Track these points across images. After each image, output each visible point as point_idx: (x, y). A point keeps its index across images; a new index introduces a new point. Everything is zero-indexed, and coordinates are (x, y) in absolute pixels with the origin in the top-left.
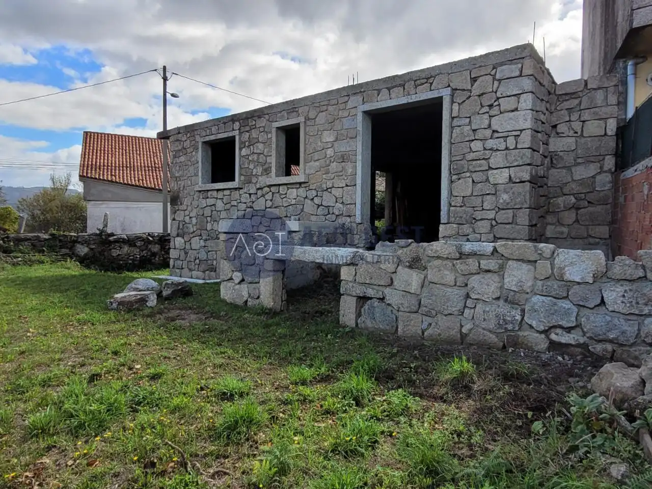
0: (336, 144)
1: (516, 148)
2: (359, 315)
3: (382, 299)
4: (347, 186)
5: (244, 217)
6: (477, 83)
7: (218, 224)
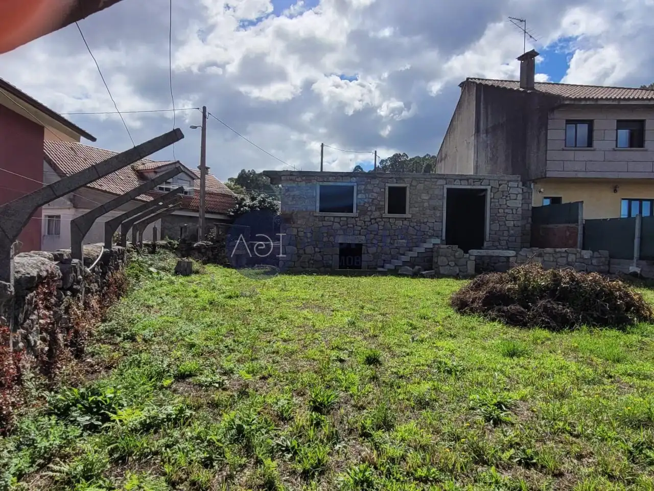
0: (430, 201)
1: (516, 214)
4: (437, 222)
5: (360, 234)
6: (501, 186)
7: (334, 238)
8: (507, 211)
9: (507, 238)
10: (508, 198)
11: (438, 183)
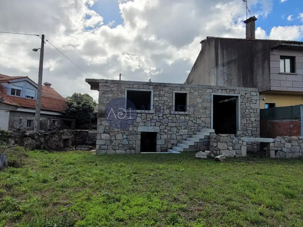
0: (203, 103)
1: (256, 113)
3: (281, 151)
5: (155, 126)
6: (247, 95)
7: (137, 128)
8: (250, 111)
9: (251, 129)
10: (251, 103)
11: (207, 91)
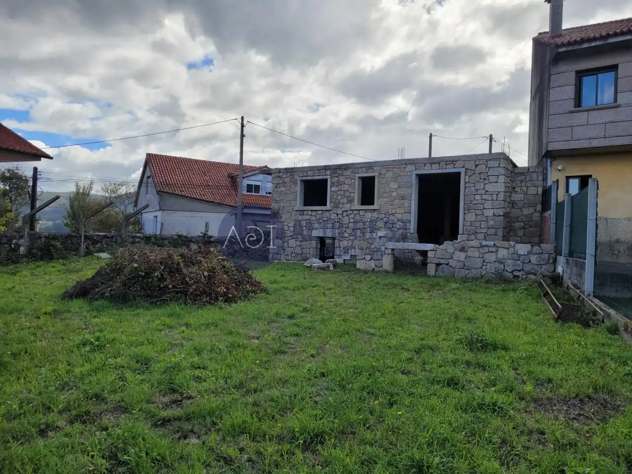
0: (398, 189)
1: (497, 200)
2: (436, 271)
3: (447, 264)
4: (405, 213)
5: (333, 228)
6: (478, 168)
7: (312, 232)
8: (485, 197)
9: (485, 231)
10: (487, 182)
11: (407, 169)
